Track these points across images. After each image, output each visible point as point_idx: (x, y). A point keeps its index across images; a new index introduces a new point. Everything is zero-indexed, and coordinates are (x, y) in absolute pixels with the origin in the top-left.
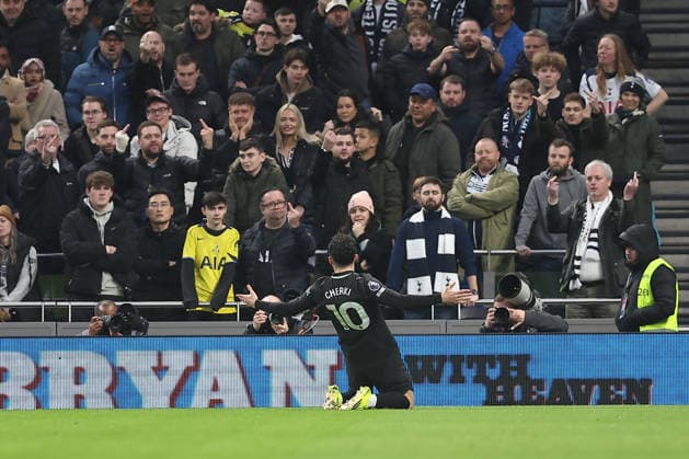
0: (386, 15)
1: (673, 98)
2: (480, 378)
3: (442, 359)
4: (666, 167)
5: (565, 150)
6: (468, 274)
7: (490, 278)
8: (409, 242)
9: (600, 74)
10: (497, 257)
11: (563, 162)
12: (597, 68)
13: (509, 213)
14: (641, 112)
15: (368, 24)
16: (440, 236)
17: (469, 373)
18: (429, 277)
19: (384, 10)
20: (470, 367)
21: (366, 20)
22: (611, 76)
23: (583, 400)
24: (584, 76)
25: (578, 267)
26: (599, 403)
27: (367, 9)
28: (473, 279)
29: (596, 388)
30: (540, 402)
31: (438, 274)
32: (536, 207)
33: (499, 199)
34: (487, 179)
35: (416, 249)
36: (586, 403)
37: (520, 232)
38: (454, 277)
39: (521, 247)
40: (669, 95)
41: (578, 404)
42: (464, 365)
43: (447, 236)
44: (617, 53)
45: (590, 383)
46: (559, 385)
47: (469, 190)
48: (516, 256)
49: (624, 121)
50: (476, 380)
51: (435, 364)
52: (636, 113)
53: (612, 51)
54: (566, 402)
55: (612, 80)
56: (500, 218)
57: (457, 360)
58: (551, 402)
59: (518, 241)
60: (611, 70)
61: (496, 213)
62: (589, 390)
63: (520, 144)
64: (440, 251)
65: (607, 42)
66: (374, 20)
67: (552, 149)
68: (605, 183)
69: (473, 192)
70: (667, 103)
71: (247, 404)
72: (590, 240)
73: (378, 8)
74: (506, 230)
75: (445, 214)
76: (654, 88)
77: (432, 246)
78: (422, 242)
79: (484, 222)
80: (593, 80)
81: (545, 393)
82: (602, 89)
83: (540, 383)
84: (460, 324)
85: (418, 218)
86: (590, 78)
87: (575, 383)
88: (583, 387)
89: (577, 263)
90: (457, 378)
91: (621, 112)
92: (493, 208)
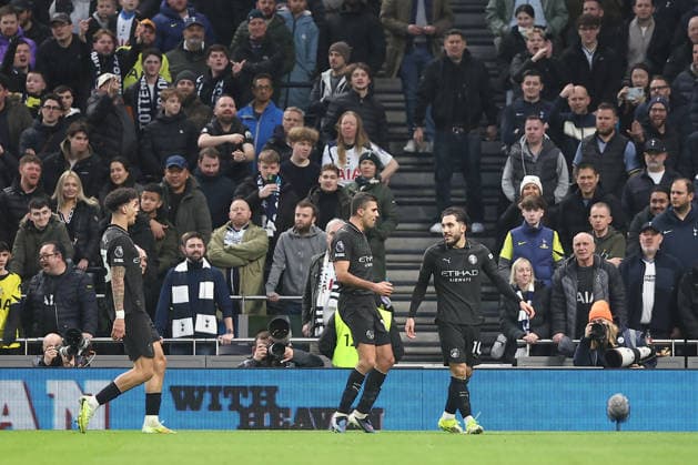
0: (159, 93)
1: (403, 167)
2: (235, 406)
3: (202, 389)
4: (400, 226)
5: (308, 210)
6: (225, 316)
7: (243, 319)
8: (174, 288)
9: (340, 145)
10: (251, 302)
11: (306, 220)
13: (262, 262)
14: (377, 181)
15: (144, 102)
16: (202, 284)
17: (225, 402)
18: (191, 319)
19: (156, 89)
20: (226, 396)
21: (142, 99)
22: (351, 147)
24: (327, 147)
25: (321, 317)
27: (142, 88)
28: (229, 321)
30: (286, 427)
31: (199, 316)
32: (284, 259)
33: (254, 249)
34: (242, 233)
35: (180, 294)
36: (327, 427)
37: (270, 280)
38: (212, 319)
39: (272, 294)
40: (399, 164)
41: (319, 429)
42: (221, 395)
43: (207, 283)
44: (358, 129)
45: (330, 411)
46: (302, 412)
47: (226, 242)
48: (267, 301)
49: (362, 188)
50: (231, 408)
51: (196, 394)
52: (372, 181)
53: (354, 128)
55: (352, 151)
56: (254, 266)
57: (215, 391)
58: (296, 427)
59: (268, 287)
60: (350, 142)
61: (251, 261)
62: (328, 418)
63: (276, 204)
64: (201, 296)
65: (349, 120)
66: (149, 98)
67: (298, 210)
69: (230, 243)
70: (398, 171)
71: (33, 427)
72: (334, 291)
73: (151, 87)
74: (259, 276)
75: (206, 264)
76: (386, 158)
77: (194, 292)
78: (186, 288)
79: (241, 270)
80: (334, 150)
81: (291, 419)
82: (342, 159)
83: (286, 411)
84: (218, 359)
85: (182, 267)
86: (332, 149)
87: (317, 411)
88: (323, 415)
89: (318, 313)
90: (215, 406)
91: (360, 181)
92: (249, 257)
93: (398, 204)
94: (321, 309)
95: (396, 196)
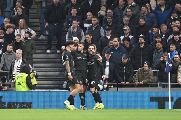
4: (37, 51)
5: (11, 47)
9: (20, 28)
11: (11, 50)
12: (19, 27)
14: (30, 39)
23: (15, 107)
24: (16, 29)
25: (14, 77)
26: (19, 108)
29: (18, 104)
30: (5, 108)
32: (4, 60)
36: (16, 108)
39: (1, 70)
40: (37, 34)
41: (14, 108)
44: (24, 24)
45: (17, 103)
49: (26, 40)
52: (29, 39)
53: (23, 23)
54: (11, 108)
55: (23, 30)
58: (7, 108)
60: (22, 28)
62: (17, 105)
63: (3, 45)
65: (21, 21)
68: (21, 55)
70: (36, 36)
72: (18, 69)
76: (33, 32)
80: (18, 30)
81: (6, 106)
82: (20, 32)
83: (5, 103)
86: (17, 30)
87: (13, 103)
89: (14, 76)
91: (25, 38)
93: (36, 45)
94: (14, 74)
95: (36, 43)
